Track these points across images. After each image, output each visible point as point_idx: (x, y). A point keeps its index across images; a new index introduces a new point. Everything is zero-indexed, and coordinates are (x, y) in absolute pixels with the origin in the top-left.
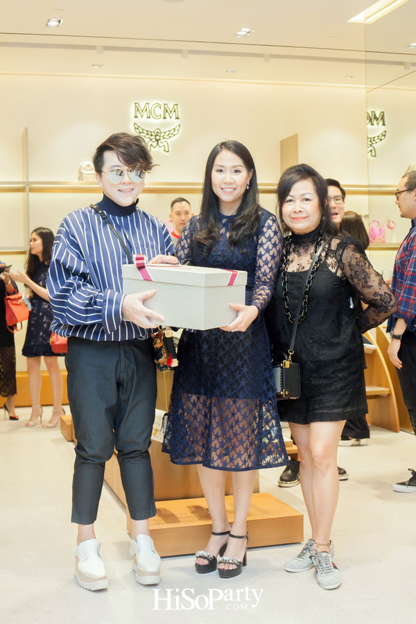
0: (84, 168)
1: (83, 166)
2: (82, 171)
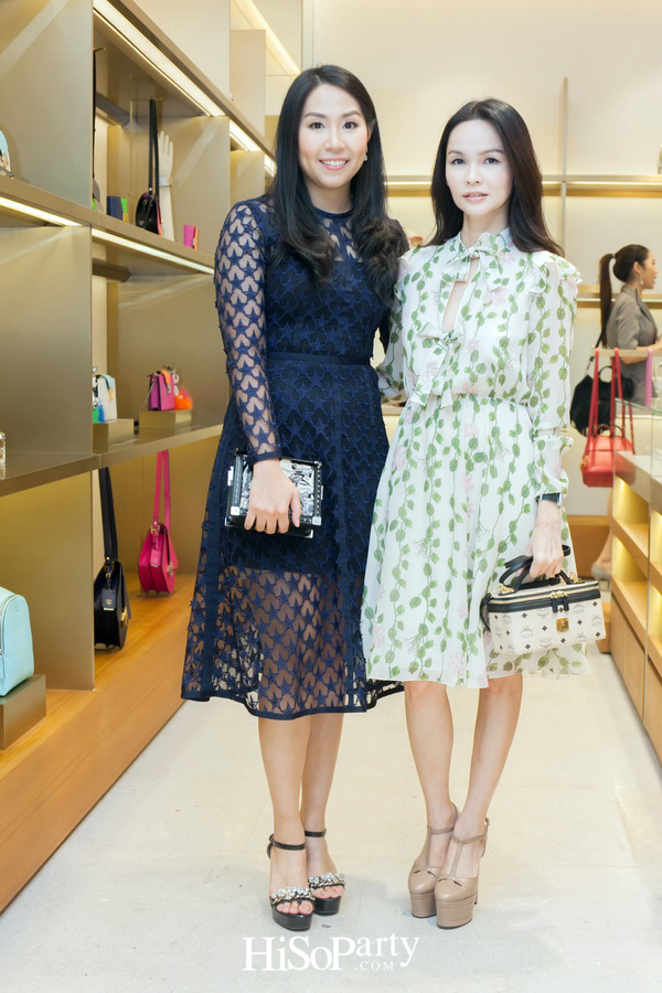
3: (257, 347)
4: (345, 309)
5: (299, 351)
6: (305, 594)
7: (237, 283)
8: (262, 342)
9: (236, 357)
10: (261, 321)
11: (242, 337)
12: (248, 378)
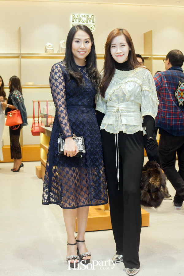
0: (48, 47)
1: (47, 46)
2: (47, 48)
3: (64, 105)
4: (87, 93)
5: (75, 105)
6: (77, 173)
7: (57, 87)
8: (65, 103)
9: (59, 108)
10: (65, 97)
11: (60, 102)
12: (62, 114)
